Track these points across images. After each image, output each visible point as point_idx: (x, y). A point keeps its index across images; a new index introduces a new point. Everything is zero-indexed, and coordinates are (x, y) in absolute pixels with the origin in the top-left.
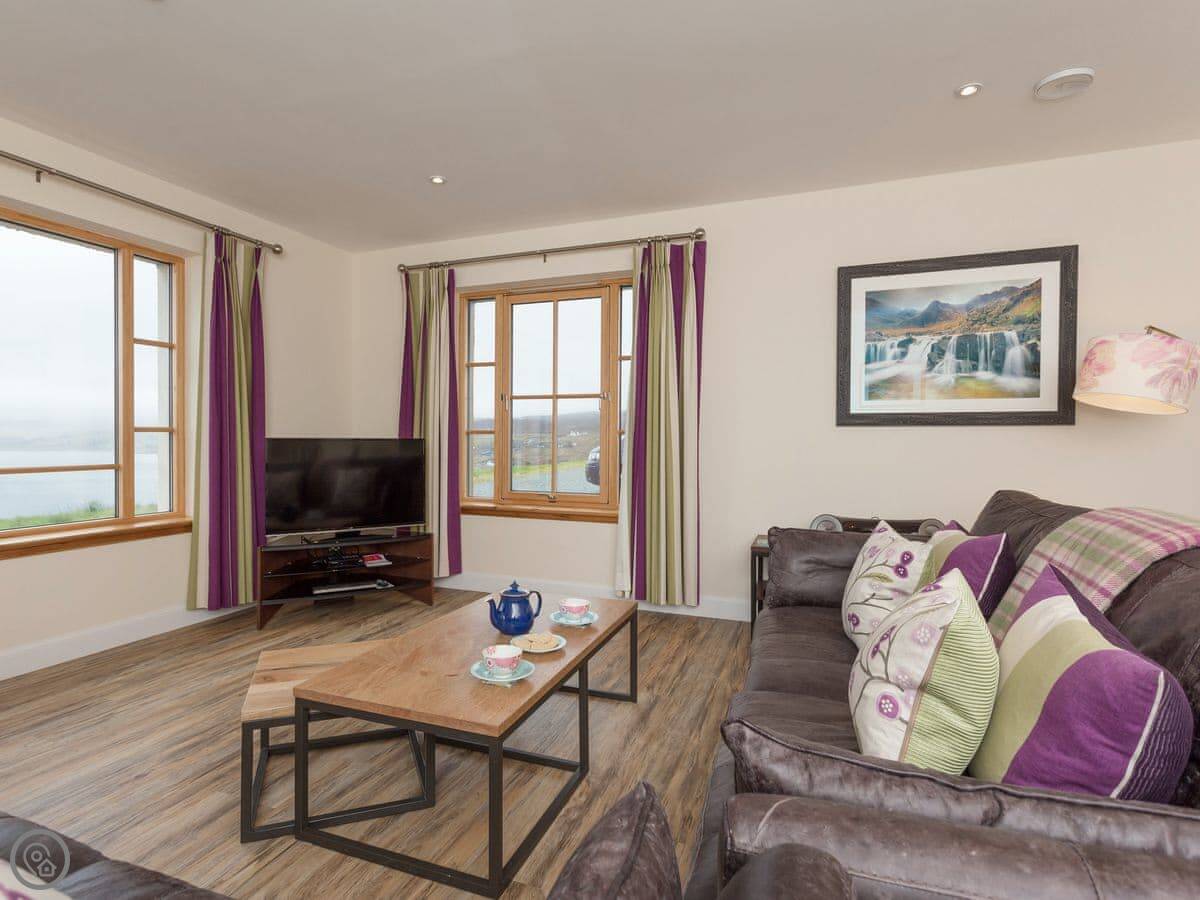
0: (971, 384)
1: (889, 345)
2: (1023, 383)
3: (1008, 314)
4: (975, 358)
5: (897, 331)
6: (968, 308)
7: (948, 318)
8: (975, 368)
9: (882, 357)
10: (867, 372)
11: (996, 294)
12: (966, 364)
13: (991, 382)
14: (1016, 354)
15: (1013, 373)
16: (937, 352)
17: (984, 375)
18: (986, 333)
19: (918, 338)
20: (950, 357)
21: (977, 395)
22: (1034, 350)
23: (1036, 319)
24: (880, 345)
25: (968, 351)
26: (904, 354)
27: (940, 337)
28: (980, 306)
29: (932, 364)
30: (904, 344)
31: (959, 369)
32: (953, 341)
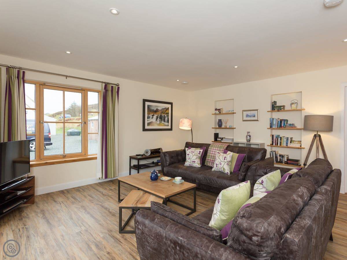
0: (161, 123)
1: (151, 115)
2: (167, 124)
3: (166, 112)
4: (162, 119)
5: (152, 113)
6: (161, 110)
7: (159, 112)
8: (162, 121)
9: (150, 118)
10: (148, 120)
11: (164, 109)
12: (161, 120)
13: (164, 123)
14: (166, 119)
15: (166, 122)
16: (157, 118)
17: (163, 122)
18: (163, 115)
19: (155, 115)
20: (159, 119)
21: (162, 126)
22: (168, 118)
23: (168, 113)
24: (149, 115)
25: (161, 118)
26: (153, 118)
27: (157, 115)
28: (162, 110)
29: (156, 120)
30: (153, 116)
31: (160, 121)
32: (159, 116)
